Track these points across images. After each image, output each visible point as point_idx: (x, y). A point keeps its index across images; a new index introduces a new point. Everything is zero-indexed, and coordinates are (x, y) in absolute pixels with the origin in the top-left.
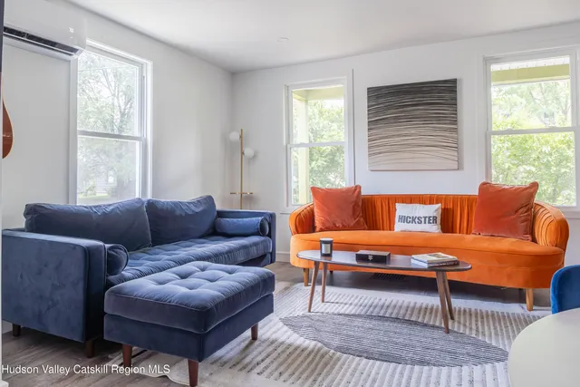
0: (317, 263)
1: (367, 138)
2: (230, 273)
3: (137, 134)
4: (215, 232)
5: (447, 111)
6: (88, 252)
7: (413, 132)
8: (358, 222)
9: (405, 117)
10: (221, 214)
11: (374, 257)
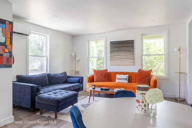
0: (91, 91)
1: (110, 56)
2: (67, 93)
3: (45, 55)
4: (66, 82)
5: (131, 49)
6: (32, 87)
7: (122, 54)
8: (106, 80)
9: (120, 50)
10: (68, 77)
11: (105, 89)
